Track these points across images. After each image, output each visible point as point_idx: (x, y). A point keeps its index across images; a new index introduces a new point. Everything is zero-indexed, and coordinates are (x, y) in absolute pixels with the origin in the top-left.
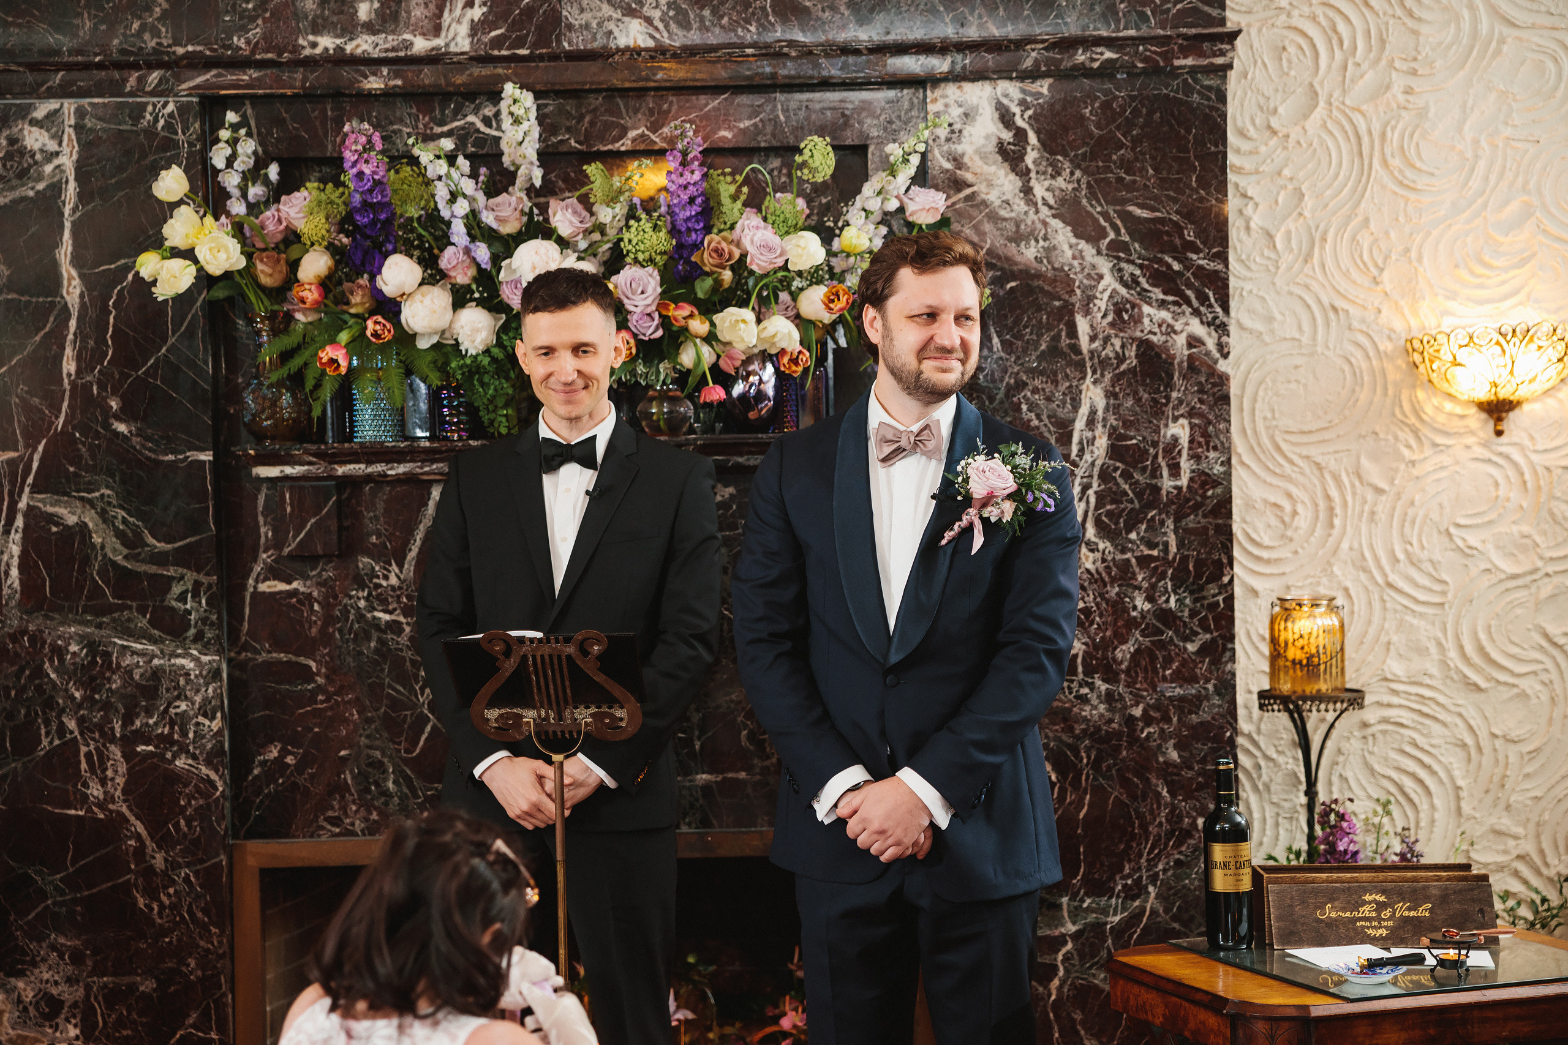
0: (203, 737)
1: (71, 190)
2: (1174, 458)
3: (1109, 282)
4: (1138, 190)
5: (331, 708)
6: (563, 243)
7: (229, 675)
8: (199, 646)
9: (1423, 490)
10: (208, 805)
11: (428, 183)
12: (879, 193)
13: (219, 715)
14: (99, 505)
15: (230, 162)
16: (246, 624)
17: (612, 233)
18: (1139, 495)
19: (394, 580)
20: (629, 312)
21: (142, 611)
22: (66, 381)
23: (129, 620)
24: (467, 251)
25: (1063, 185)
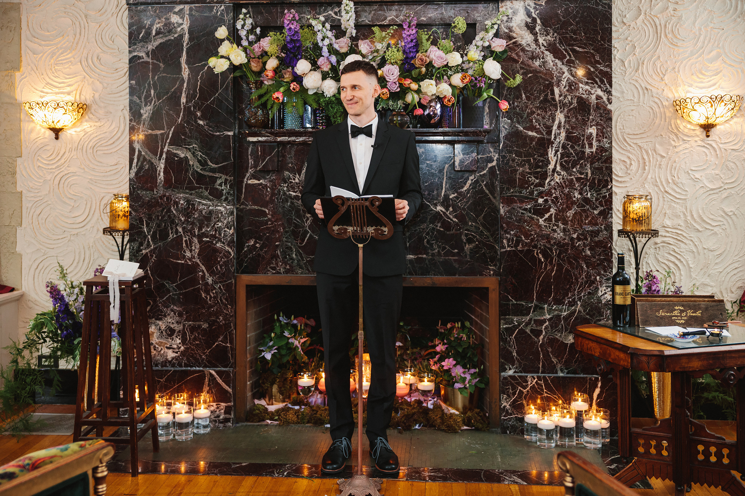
0: (227, 236)
1: (187, 37)
2: (590, 141)
3: (567, 74)
4: (578, 41)
5: (273, 227)
6: (363, 56)
7: (236, 214)
8: (226, 202)
9: (679, 157)
10: (228, 261)
11: (315, 34)
12: (482, 40)
13: (233, 228)
14: (192, 150)
15: (243, 26)
16: (243, 195)
17: (381, 53)
18: (577, 154)
19: (297, 181)
20: (387, 81)
21: (206, 189)
22: (182, 105)
23: (202, 192)
24: (328, 59)
25: (550, 39)
